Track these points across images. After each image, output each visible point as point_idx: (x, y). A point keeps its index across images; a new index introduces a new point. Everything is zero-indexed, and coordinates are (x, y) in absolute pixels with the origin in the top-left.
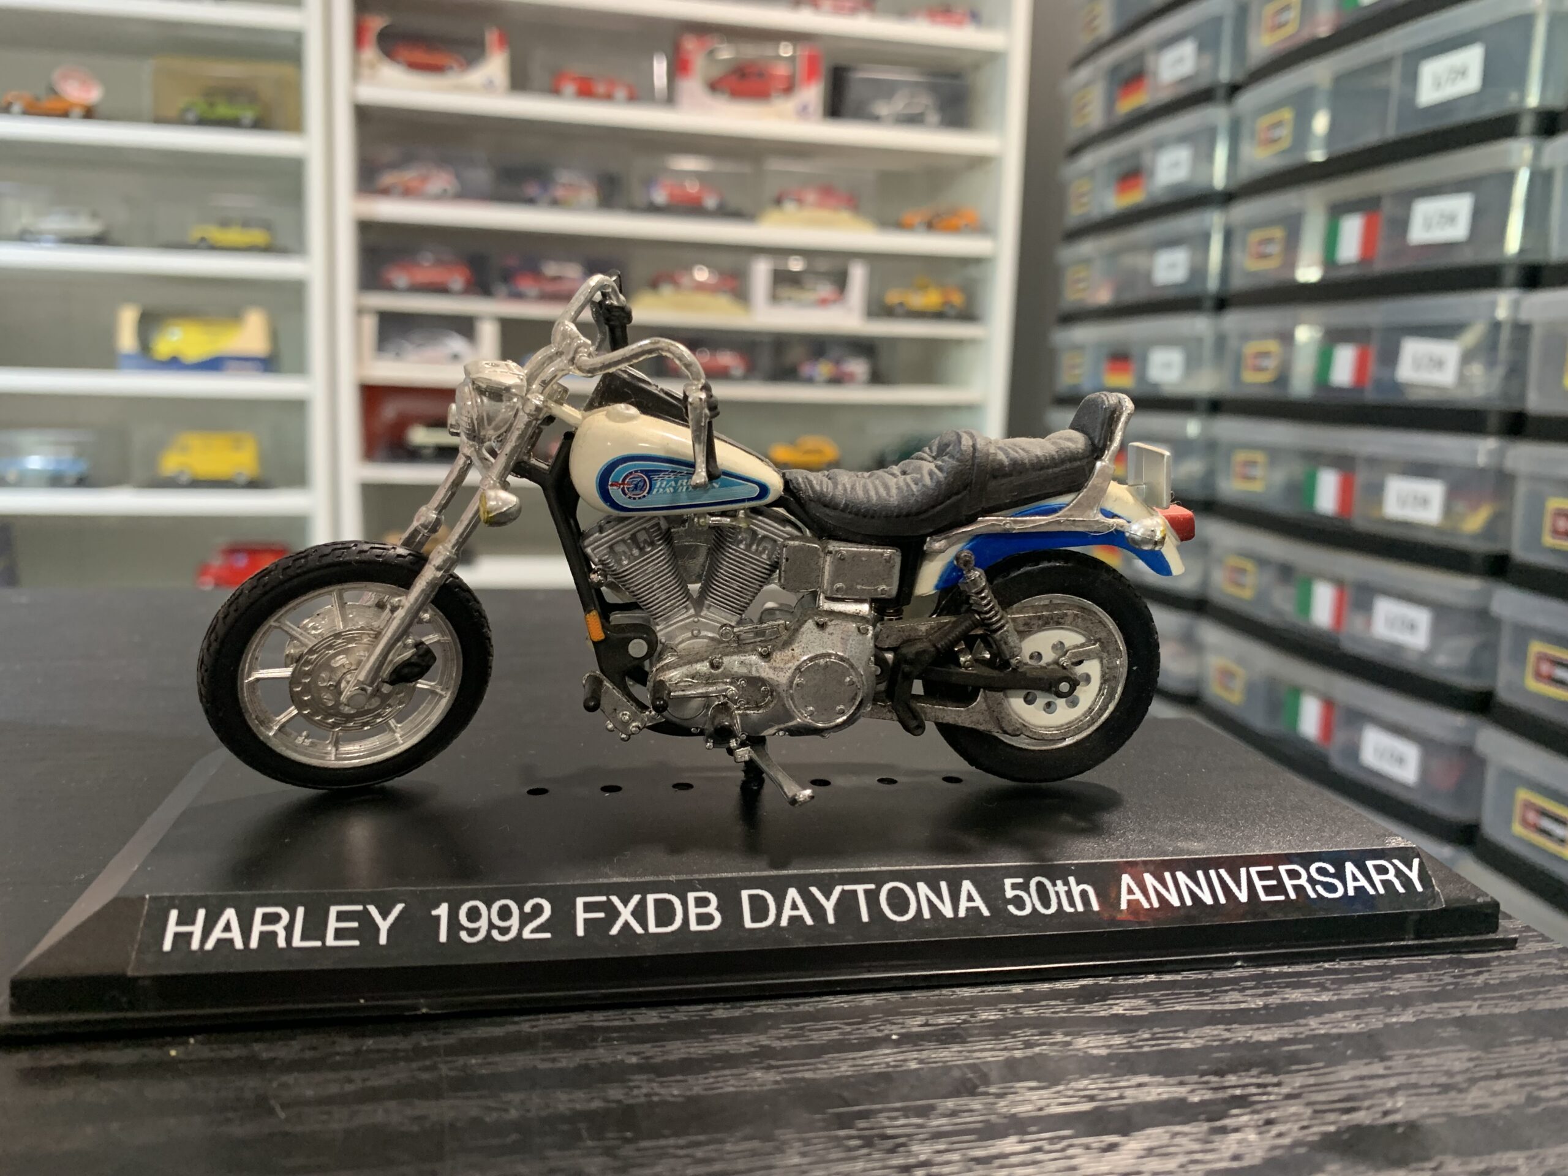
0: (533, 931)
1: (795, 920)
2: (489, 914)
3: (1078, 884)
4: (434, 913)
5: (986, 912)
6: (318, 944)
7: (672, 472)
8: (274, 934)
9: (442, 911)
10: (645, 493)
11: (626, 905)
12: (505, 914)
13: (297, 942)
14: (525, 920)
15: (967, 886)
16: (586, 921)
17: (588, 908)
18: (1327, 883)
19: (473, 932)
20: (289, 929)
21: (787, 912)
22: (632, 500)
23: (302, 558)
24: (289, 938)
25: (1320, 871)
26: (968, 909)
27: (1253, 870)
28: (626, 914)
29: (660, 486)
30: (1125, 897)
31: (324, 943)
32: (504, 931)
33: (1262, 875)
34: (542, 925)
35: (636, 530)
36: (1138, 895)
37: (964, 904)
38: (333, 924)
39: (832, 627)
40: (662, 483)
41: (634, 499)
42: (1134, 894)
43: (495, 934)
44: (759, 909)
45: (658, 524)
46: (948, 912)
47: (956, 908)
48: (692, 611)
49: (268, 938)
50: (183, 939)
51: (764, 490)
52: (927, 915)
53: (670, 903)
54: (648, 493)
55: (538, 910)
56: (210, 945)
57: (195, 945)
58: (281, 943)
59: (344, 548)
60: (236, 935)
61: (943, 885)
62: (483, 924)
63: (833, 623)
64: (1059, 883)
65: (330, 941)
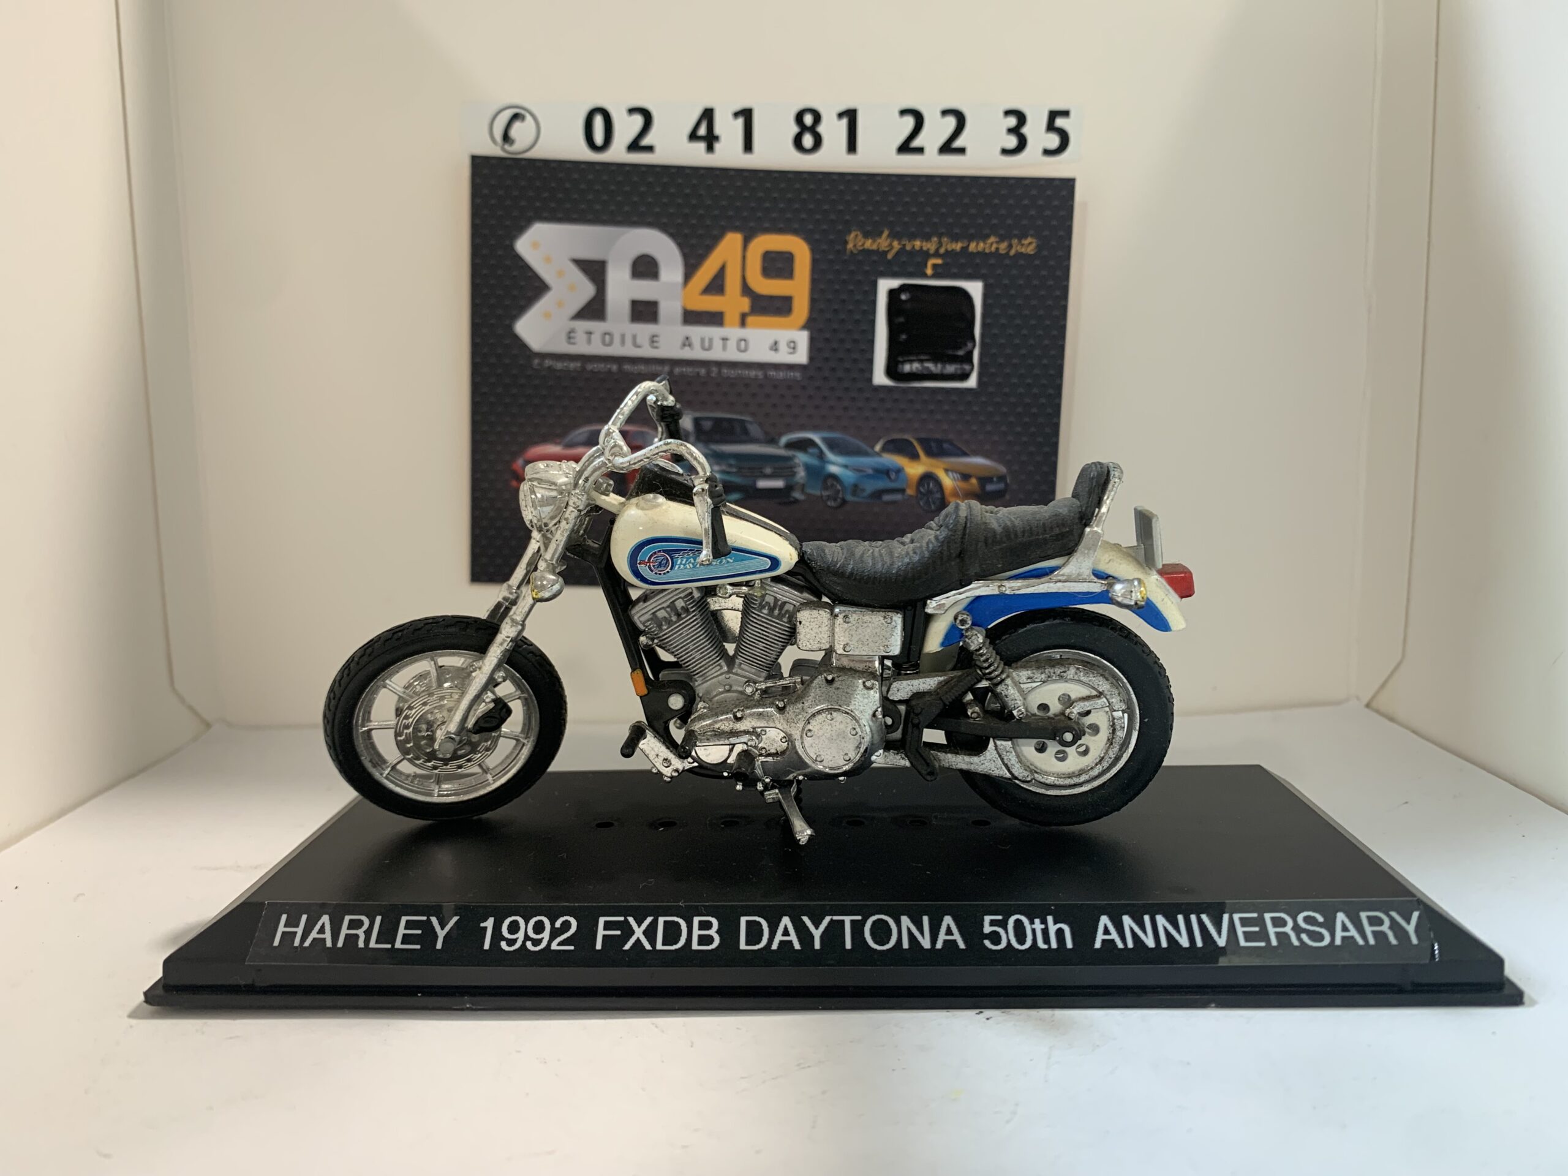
0: (559, 944)
1: (786, 945)
2: (525, 927)
3: (1055, 923)
4: (482, 925)
5: (962, 945)
6: (389, 946)
7: (690, 550)
8: (357, 936)
9: (489, 924)
10: (668, 570)
11: (639, 926)
12: (539, 928)
13: (373, 944)
14: (555, 934)
15: (948, 920)
16: (604, 936)
17: (608, 926)
18: (1314, 932)
19: (511, 942)
20: (368, 933)
21: (779, 937)
22: (658, 576)
23: (400, 631)
24: (367, 941)
25: (1307, 920)
26: (945, 941)
27: (1236, 917)
28: (639, 932)
29: (681, 563)
30: (1100, 937)
31: (393, 946)
32: (536, 943)
33: (1244, 922)
34: (568, 938)
35: (673, 599)
36: (1114, 935)
37: (942, 937)
38: (402, 931)
39: (839, 683)
40: (682, 561)
41: (660, 574)
42: (1110, 934)
43: (529, 944)
44: (754, 933)
45: (691, 593)
46: (926, 943)
47: (934, 940)
48: (725, 668)
49: (351, 939)
50: (288, 937)
51: (775, 562)
52: (906, 945)
53: (678, 924)
54: (671, 569)
55: (566, 926)
56: (307, 944)
57: (297, 943)
58: (361, 944)
59: (435, 623)
60: (328, 936)
61: (926, 919)
62: (520, 935)
63: (840, 678)
64: (1037, 921)
65: (398, 945)
